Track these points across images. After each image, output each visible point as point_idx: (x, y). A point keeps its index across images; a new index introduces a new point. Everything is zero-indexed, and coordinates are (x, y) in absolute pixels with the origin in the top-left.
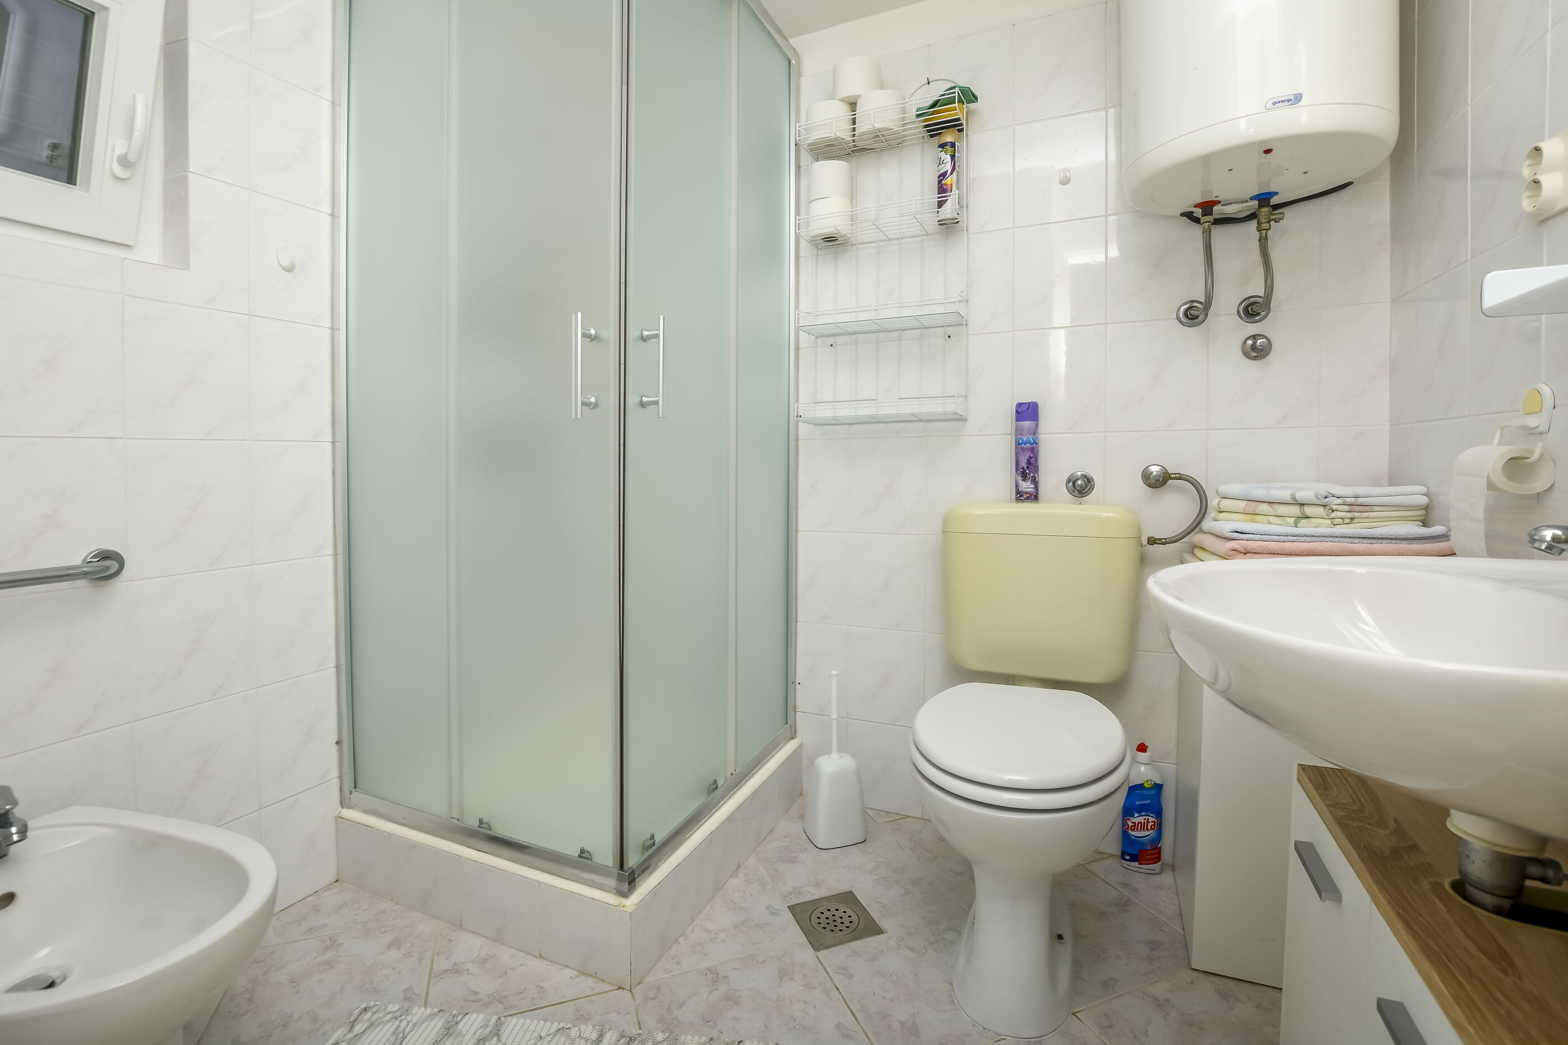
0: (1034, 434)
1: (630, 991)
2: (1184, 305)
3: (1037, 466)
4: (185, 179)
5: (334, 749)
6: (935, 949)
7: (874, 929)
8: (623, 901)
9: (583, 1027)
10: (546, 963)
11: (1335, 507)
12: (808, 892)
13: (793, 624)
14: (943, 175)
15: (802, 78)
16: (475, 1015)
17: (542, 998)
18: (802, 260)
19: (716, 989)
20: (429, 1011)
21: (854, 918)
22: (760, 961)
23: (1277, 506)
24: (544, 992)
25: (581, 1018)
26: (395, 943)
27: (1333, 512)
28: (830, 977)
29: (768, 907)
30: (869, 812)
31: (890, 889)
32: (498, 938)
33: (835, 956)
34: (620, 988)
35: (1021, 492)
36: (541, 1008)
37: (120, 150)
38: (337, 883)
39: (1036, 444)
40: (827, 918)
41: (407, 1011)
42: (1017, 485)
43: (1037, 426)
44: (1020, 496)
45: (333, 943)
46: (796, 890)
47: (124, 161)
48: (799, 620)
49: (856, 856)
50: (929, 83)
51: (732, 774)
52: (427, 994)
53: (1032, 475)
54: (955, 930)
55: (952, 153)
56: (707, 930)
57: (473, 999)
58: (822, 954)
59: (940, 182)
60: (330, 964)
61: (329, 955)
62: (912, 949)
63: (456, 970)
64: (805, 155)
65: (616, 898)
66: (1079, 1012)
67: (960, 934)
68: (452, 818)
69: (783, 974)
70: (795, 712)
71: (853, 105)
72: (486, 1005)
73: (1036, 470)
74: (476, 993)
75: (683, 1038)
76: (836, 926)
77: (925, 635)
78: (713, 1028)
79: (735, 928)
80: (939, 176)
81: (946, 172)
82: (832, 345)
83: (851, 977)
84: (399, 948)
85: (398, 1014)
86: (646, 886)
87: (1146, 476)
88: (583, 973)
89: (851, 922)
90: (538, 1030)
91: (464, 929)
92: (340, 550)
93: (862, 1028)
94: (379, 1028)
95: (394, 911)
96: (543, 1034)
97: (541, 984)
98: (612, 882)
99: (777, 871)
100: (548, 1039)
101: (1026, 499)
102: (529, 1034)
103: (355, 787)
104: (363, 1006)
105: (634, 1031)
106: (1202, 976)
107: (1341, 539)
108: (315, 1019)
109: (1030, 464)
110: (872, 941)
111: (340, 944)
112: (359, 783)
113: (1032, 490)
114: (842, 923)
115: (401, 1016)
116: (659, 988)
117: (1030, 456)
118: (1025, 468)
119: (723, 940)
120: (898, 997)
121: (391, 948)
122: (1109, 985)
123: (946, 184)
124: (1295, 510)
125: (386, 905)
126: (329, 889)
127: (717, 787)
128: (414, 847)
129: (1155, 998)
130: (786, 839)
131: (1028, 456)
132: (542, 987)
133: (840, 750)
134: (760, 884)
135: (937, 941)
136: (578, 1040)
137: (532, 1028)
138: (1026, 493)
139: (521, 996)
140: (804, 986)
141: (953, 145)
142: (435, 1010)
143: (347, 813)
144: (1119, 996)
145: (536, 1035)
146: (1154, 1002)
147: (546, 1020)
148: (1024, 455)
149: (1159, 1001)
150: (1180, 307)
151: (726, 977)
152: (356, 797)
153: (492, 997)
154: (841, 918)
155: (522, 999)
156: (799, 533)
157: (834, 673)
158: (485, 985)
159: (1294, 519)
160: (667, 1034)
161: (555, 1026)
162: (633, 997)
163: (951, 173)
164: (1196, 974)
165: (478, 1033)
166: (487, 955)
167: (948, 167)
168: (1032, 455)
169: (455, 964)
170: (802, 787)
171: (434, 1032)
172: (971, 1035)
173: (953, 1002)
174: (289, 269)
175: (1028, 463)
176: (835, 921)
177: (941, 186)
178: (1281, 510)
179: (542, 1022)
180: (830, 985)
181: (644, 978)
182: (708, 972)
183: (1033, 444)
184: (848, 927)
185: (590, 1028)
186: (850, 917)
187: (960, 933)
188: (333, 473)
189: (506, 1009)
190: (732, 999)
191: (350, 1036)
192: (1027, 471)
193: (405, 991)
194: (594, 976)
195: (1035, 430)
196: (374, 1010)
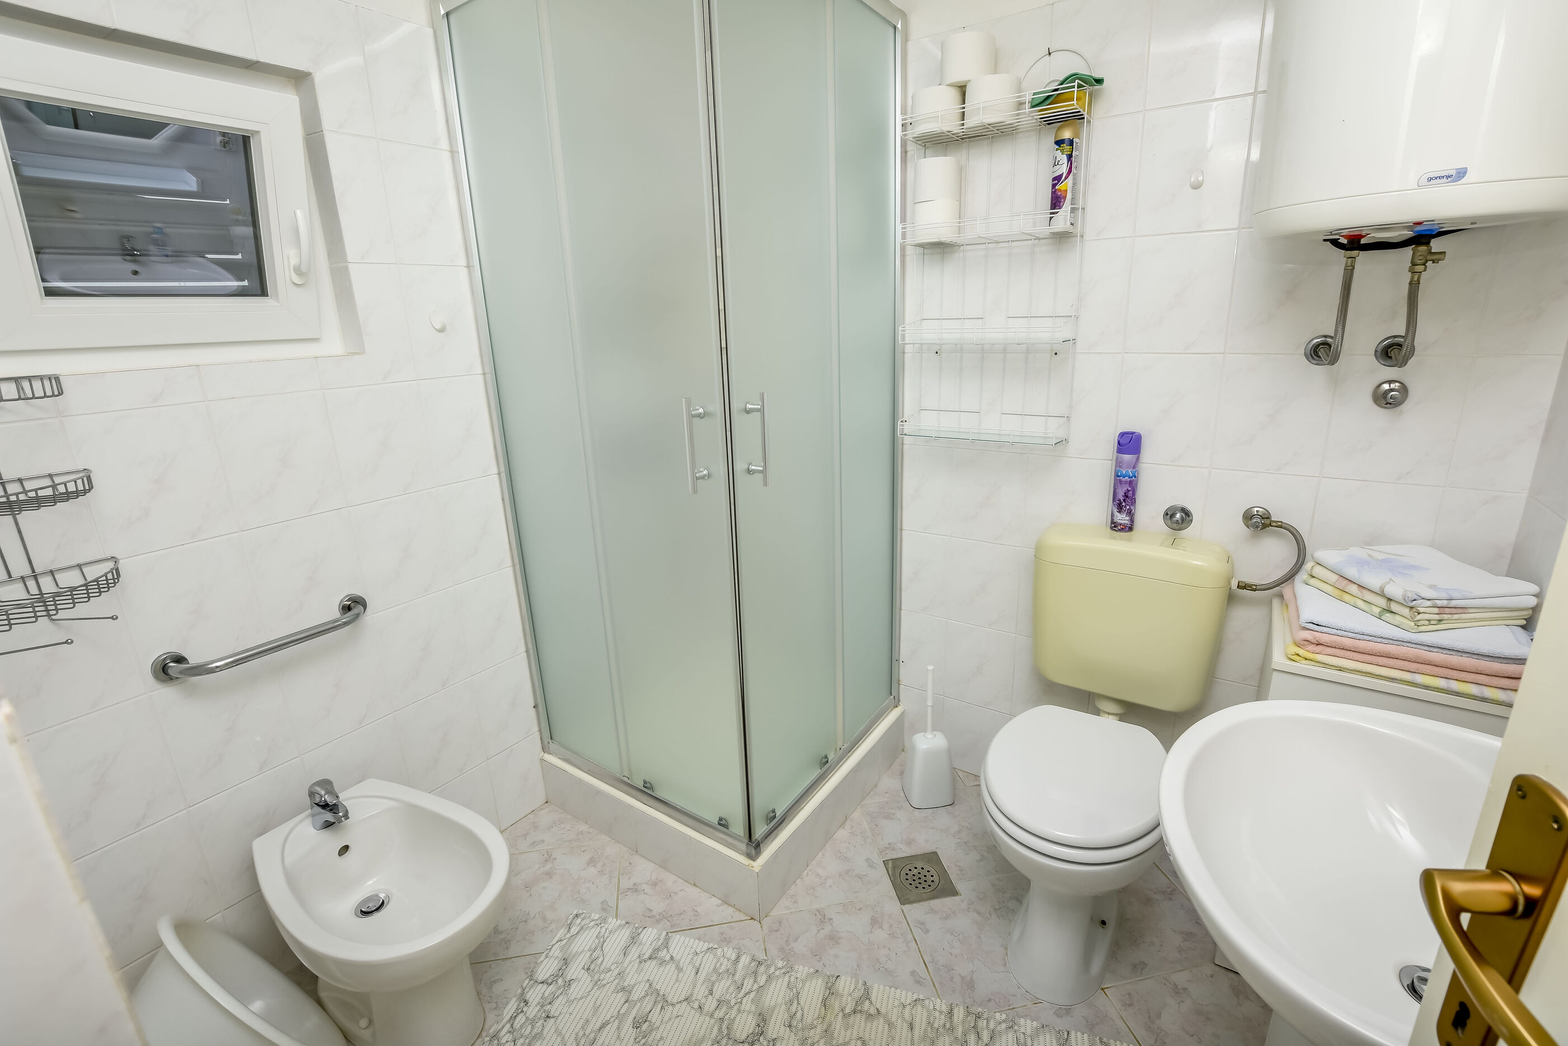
0: (1134, 467)
1: (760, 922)
2: (1316, 338)
3: (1135, 499)
4: (346, 268)
5: (532, 712)
6: (998, 916)
7: (948, 890)
8: (751, 862)
9: (726, 949)
10: (699, 890)
11: (1421, 610)
12: (901, 849)
13: (898, 611)
14: (1058, 179)
15: (909, 42)
16: (650, 929)
17: (696, 920)
18: (908, 258)
19: (823, 929)
20: (619, 922)
21: (936, 878)
22: (858, 909)
23: (1365, 592)
24: (698, 915)
25: (725, 940)
26: (592, 862)
27: (1419, 614)
28: (911, 930)
29: (867, 860)
30: (960, 773)
31: (968, 854)
32: (663, 865)
33: (916, 911)
34: (752, 919)
35: (1116, 523)
36: (696, 928)
37: (294, 261)
38: (547, 804)
39: (1135, 477)
40: (914, 875)
41: (604, 920)
42: (1112, 515)
43: (1138, 459)
44: (1115, 527)
45: (549, 858)
46: (891, 847)
47: (298, 270)
48: (902, 608)
49: (944, 819)
50: (1050, 54)
51: (840, 749)
52: (617, 907)
53: (1128, 507)
54: (1017, 900)
55: (1069, 153)
56: (818, 875)
57: (648, 915)
58: (907, 908)
59: (1054, 186)
60: (549, 874)
61: (548, 866)
62: (979, 913)
63: (635, 889)
64: (911, 147)
65: (747, 859)
66: (1107, 988)
67: (1021, 904)
68: (624, 776)
69: (875, 922)
70: (899, 684)
71: (962, 90)
72: (658, 921)
73: (1133, 502)
74: (651, 910)
75: (797, 967)
76: (920, 883)
77: (1016, 636)
78: (819, 961)
79: (840, 876)
80: (1054, 179)
81: (1061, 175)
82: (937, 353)
83: (927, 931)
84: (595, 866)
85: (598, 922)
86: (769, 851)
87: (1248, 517)
88: (726, 902)
89: (933, 881)
90: (694, 947)
91: (640, 855)
92: (517, 561)
93: (931, 977)
94: (586, 933)
95: (589, 833)
96: (698, 952)
97: (696, 909)
98: (743, 846)
99: (877, 826)
100: (701, 955)
101: (1120, 530)
102: (688, 949)
103: (551, 739)
104: (575, 913)
105: (761, 956)
106: (1223, 971)
107: (1419, 646)
108: (544, 919)
109: (1127, 497)
110: (948, 902)
111: (555, 859)
112: (554, 737)
113: (1126, 522)
114: (926, 881)
115: (600, 924)
116: (780, 922)
117: (1127, 489)
118: (1122, 500)
119: (830, 886)
120: (962, 954)
121: (590, 866)
122: (1139, 967)
123: (1060, 190)
124: (1382, 602)
125: (583, 827)
126: (542, 809)
127: (827, 762)
128: (598, 792)
129: (1176, 985)
130: (887, 794)
131: (1126, 489)
132: (696, 911)
133: (934, 729)
134: (862, 837)
135: (1000, 908)
136: (722, 959)
137: (690, 945)
138: (1121, 524)
139: (682, 917)
140: (889, 935)
141: (1071, 142)
142: (624, 922)
143: (547, 757)
144: (1144, 979)
145: (693, 951)
146: (1173, 989)
147: (699, 939)
148: (1121, 486)
149: (1178, 989)
150: (1312, 340)
151: (831, 919)
152: (553, 746)
153: (661, 915)
154: (925, 876)
155: (683, 919)
156: (903, 532)
157: (930, 668)
158: (658, 906)
159: (1380, 609)
160: (785, 963)
161: (706, 945)
162: (761, 927)
163: (1066, 178)
164: (1217, 969)
165: (654, 944)
166: (657, 879)
167: (1063, 169)
168: (1129, 489)
169: (635, 884)
170: (904, 745)
171: (624, 939)
172: (1016, 996)
173: (1005, 965)
174: (441, 330)
175: (1125, 496)
176: (919, 878)
177: (1055, 191)
178: (1369, 597)
179: (697, 941)
180: (910, 936)
181: (769, 913)
182: (817, 913)
183: (1132, 477)
184: (929, 886)
185: (731, 949)
186: (932, 876)
187: (1021, 902)
188: (503, 499)
189: (672, 926)
190: (833, 938)
191: (568, 935)
192: (1124, 504)
193: (602, 903)
194: (734, 906)
195: (1135, 463)
196: (582, 916)
